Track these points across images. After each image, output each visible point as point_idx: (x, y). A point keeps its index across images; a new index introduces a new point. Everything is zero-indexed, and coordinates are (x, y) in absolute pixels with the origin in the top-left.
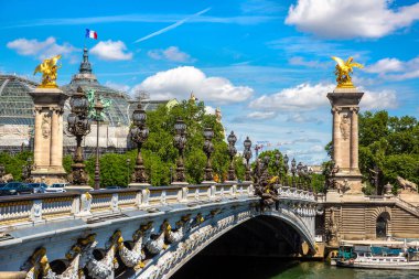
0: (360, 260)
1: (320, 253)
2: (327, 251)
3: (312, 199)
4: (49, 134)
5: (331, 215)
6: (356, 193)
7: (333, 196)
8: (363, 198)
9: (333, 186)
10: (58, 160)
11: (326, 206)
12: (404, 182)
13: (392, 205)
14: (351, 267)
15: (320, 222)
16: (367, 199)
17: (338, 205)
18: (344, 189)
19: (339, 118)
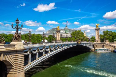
0: (98, 51)
2: (94, 50)
3: (92, 43)
4: (58, 36)
5: (95, 45)
6: (99, 42)
7: (95, 43)
9: (95, 41)
10: (60, 39)
12: (107, 40)
13: (105, 44)
16: (101, 43)
18: (97, 42)
19: (97, 32)
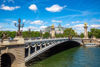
0: (86, 45)
1: (82, 45)
2: (83, 45)
3: (81, 39)
4: (53, 32)
5: (84, 41)
7: (84, 38)
8: (88, 39)
9: (84, 37)
10: (54, 35)
11: (83, 39)
12: (94, 37)
13: (92, 39)
14: (85, 46)
15: (82, 42)
17: (85, 39)
18: (86, 38)
19: (85, 29)
